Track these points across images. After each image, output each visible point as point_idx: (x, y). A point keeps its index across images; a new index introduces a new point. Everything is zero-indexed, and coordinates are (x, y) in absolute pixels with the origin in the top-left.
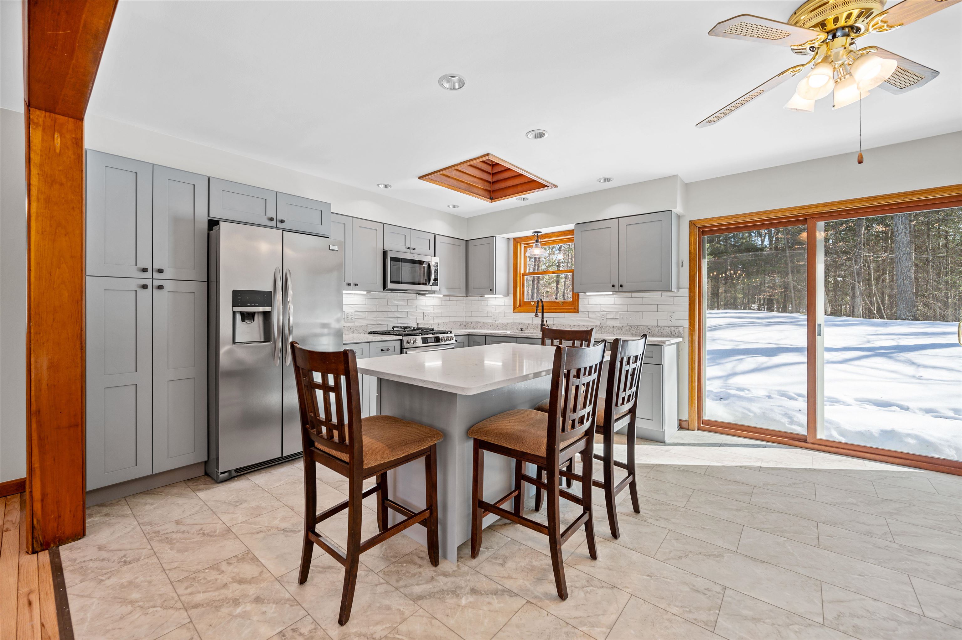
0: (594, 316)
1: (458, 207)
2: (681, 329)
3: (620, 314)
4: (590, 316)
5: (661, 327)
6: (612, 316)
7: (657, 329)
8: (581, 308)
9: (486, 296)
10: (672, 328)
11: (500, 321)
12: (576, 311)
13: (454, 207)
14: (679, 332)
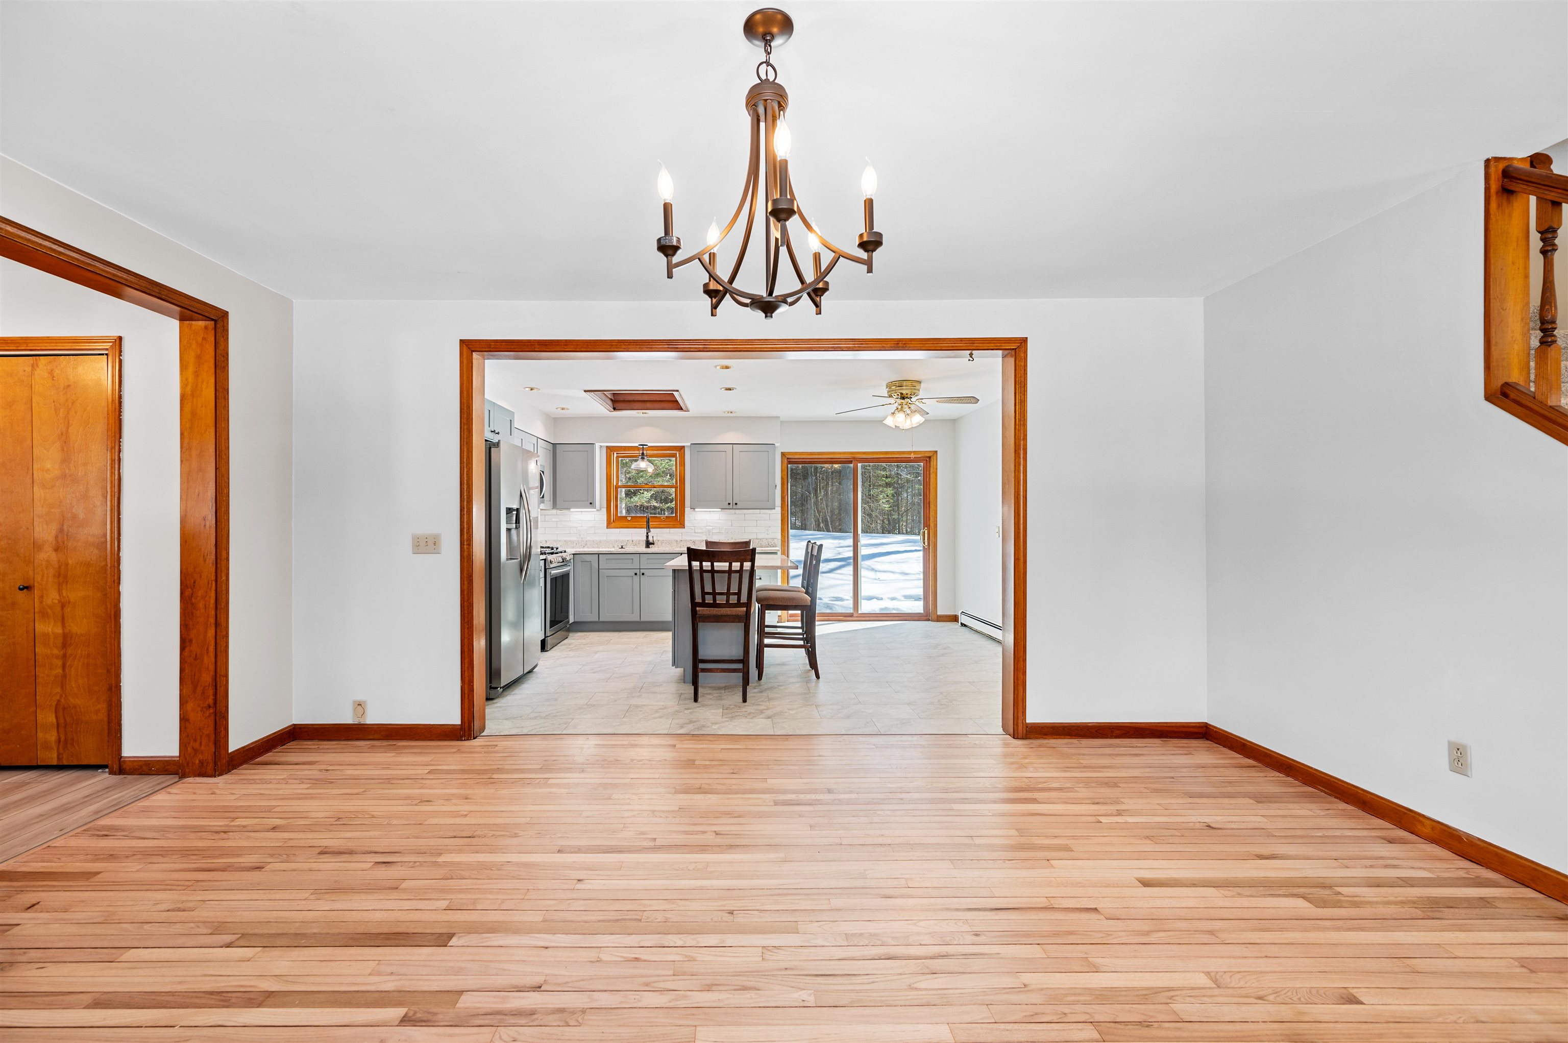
0: (700, 531)
1: (568, 409)
2: (775, 540)
3: (726, 529)
4: (697, 531)
5: (760, 539)
6: (718, 531)
7: (757, 541)
8: (686, 523)
9: (572, 510)
10: (769, 540)
11: (588, 538)
12: (682, 526)
13: (563, 409)
14: (774, 543)
